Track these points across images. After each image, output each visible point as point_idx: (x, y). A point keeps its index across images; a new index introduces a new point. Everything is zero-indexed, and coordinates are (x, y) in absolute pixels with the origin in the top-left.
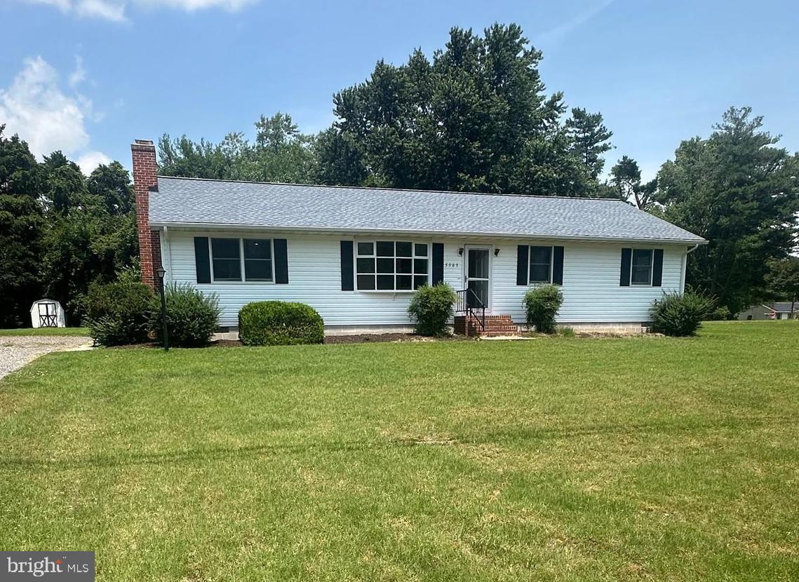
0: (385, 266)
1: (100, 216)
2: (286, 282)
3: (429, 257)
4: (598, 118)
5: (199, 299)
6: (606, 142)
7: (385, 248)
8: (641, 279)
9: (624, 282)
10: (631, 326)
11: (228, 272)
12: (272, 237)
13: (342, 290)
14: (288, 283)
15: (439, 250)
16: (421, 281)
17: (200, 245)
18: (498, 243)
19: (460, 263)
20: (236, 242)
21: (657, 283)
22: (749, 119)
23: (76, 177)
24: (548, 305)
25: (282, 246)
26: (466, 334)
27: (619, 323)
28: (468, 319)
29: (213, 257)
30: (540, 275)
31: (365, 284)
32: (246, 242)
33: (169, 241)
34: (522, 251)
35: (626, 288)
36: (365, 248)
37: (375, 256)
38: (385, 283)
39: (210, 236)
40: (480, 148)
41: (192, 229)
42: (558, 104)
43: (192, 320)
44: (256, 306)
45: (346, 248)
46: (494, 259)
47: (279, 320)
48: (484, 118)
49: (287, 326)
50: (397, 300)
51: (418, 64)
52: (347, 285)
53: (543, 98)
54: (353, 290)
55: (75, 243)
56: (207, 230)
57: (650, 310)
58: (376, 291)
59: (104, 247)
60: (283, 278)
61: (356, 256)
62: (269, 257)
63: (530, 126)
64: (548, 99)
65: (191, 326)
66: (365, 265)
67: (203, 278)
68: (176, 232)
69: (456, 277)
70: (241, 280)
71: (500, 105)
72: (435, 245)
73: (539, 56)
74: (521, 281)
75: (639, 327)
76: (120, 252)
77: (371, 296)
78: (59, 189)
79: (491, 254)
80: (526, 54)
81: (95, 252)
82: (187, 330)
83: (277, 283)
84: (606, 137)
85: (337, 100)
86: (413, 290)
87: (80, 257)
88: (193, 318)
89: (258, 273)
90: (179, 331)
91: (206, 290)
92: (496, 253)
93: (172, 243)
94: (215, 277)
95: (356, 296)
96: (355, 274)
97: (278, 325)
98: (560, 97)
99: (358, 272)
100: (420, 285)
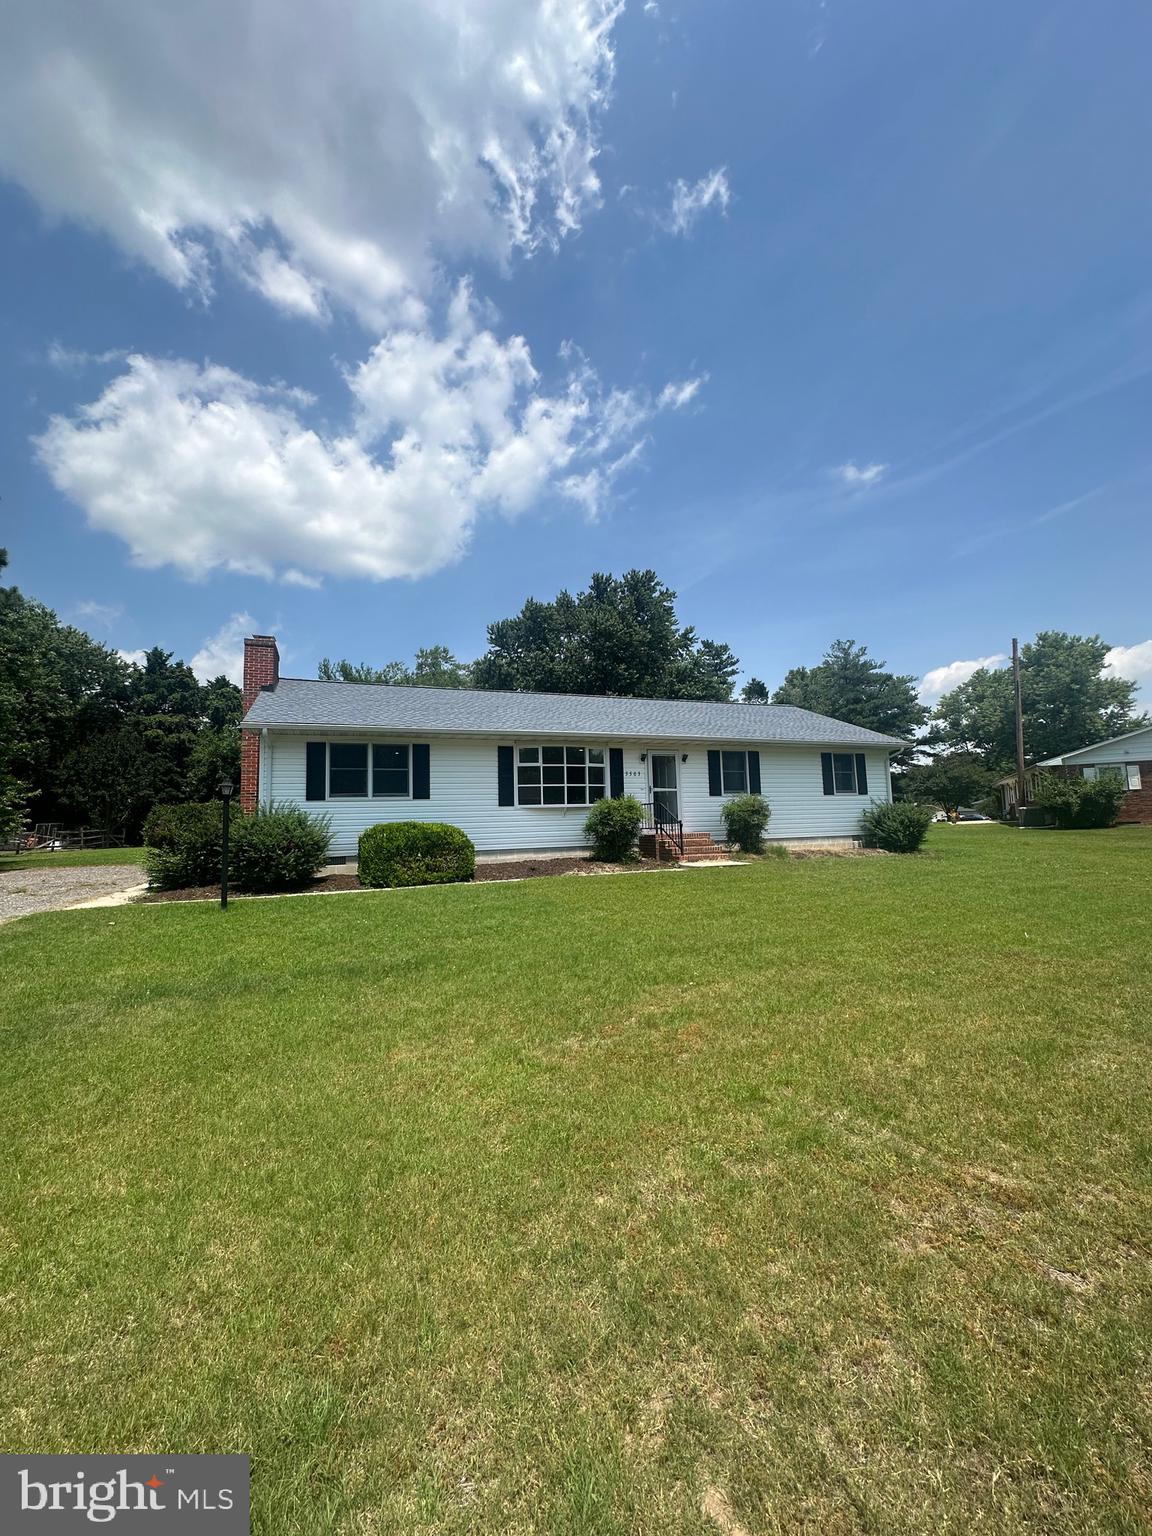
0: (553, 775)
2: (426, 796)
3: (606, 765)
4: (725, 648)
5: (301, 822)
6: (734, 667)
7: (552, 754)
8: (846, 786)
9: (828, 791)
10: (841, 841)
11: (349, 785)
12: (410, 742)
13: (500, 805)
14: (429, 798)
15: (617, 757)
16: (597, 794)
17: (314, 753)
18: (685, 748)
19: (642, 771)
20: (364, 748)
21: (863, 791)
22: (854, 650)
24: (755, 819)
25: (422, 752)
26: (658, 857)
27: (828, 837)
28: (659, 839)
29: (331, 766)
30: (735, 786)
31: (528, 798)
32: (377, 749)
33: (272, 747)
34: (713, 757)
36: (529, 755)
37: (540, 764)
38: (553, 796)
39: (328, 740)
40: (626, 670)
41: (303, 732)
42: (691, 636)
43: (285, 854)
44: (384, 829)
45: (505, 755)
46: (682, 767)
47: (412, 848)
48: (630, 644)
49: (424, 856)
50: (568, 817)
51: (565, 603)
52: (505, 800)
53: (678, 630)
54: (513, 805)
56: (324, 733)
57: (859, 821)
58: (542, 805)
60: (422, 792)
61: (517, 764)
62: (407, 766)
63: (666, 653)
64: (682, 631)
65: (283, 861)
66: (527, 775)
67: (314, 793)
68: (280, 736)
69: (638, 786)
70: (366, 796)
71: (641, 634)
72: (612, 751)
73: (673, 595)
74: (714, 791)
75: (851, 841)
77: (538, 813)
79: (678, 761)
80: (662, 593)
82: (277, 866)
83: (415, 797)
84: (734, 664)
85: (491, 630)
86: (587, 805)
88: (287, 850)
89: (390, 785)
90: (267, 869)
91: (314, 810)
92: (684, 759)
93: (275, 750)
94: (331, 792)
95: (517, 813)
96: (516, 786)
97: (410, 855)
98: (691, 630)
99: (519, 783)
100: (597, 798)
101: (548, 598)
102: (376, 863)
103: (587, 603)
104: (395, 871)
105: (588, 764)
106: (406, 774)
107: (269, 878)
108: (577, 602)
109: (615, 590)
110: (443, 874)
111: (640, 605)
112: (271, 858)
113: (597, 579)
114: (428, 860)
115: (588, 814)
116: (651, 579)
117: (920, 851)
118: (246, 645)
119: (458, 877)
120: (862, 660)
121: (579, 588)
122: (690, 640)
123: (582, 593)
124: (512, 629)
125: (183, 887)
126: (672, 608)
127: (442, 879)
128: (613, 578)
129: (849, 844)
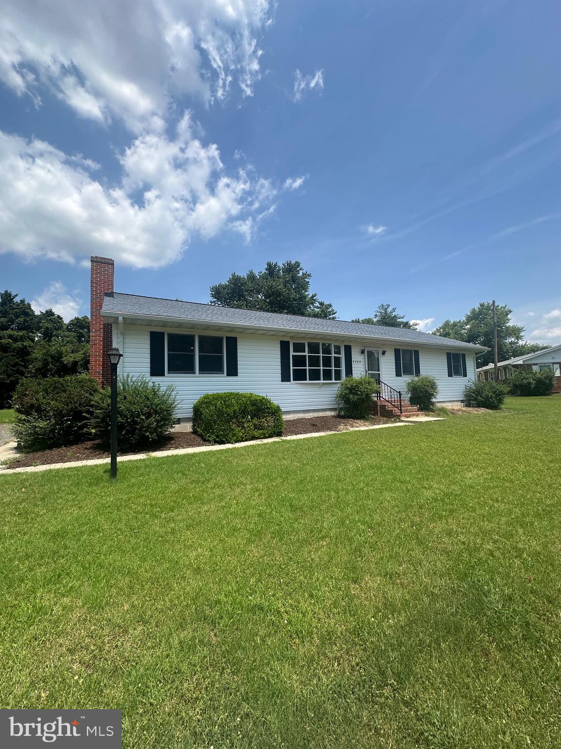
0: (314, 361)
1: (72, 343)
2: (236, 374)
3: (342, 356)
4: (330, 306)
5: (155, 393)
7: (313, 347)
8: (457, 373)
9: (450, 375)
10: (456, 403)
11: (182, 365)
12: (224, 335)
13: (282, 381)
14: (237, 376)
15: (348, 350)
16: (339, 374)
17: (156, 340)
19: (362, 360)
20: (192, 338)
21: (465, 375)
22: (389, 310)
23: (59, 322)
25: (232, 344)
26: (379, 415)
27: (450, 401)
28: (379, 403)
29: (169, 350)
30: (408, 372)
31: (300, 376)
32: (201, 338)
33: (123, 334)
34: (397, 352)
35: (451, 378)
36: (299, 347)
37: (306, 354)
38: (315, 376)
39: (167, 331)
41: (149, 322)
42: (315, 298)
43: (147, 418)
45: (284, 346)
46: (382, 358)
48: (289, 299)
49: (252, 419)
50: (322, 389)
51: (252, 277)
52: (285, 378)
53: (309, 295)
54: (290, 381)
55: (53, 357)
56: (165, 324)
57: (464, 392)
58: (308, 381)
59: (72, 359)
60: (233, 371)
61: (292, 353)
62: (222, 352)
64: (311, 296)
65: (146, 425)
66: (299, 361)
67: (156, 370)
68: (131, 324)
69: (359, 370)
70: (195, 373)
71: (294, 295)
72: (346, 347)
73: (309, 275)
74: (398, 374)
75: (459, 403)
76: (82, 362)
77: (305, 386)
78: (47, 328)
79: (380, 354)
80: (303, 274)
81: (65, 362)
82: (140, 429)
83: (228, 375)
84: (334, 314)
85: (213, 289)
86: (333, 381)
87: (55, 366)
88: (149, 415)
89: (211, 366)
90: (132, 432)
92: (384, 353)
93: (126, 337)
94: (169, 370)
95: (293, 386)
96: (292, 368)
97: (243, 417)
98: (315, 295)
99: (293, 367)
100: (338, 377)
101: (243, 274)
102: (219, 425)
103: (264, 277)
104: (233, 430)
105: (333, 355)
106: (221, 358)
107: (134, 439)
108: (258, 277)
109: (279, 270)
110: (265, 431)
111: (294, 279)
112: (136, 423)
113: (269, 265)
114: (255, 421)
115: (339, 385)
116: (298, 266)
117: (500, 409)
118: (92, 261)
119: (274, 433)
120: (394, 314)
122: (315, 300)
123: (261, 272)
124: (224, 289)
126: (309, 282)
127: (265, 434)
128: (278, 265)
129: (458, 406)
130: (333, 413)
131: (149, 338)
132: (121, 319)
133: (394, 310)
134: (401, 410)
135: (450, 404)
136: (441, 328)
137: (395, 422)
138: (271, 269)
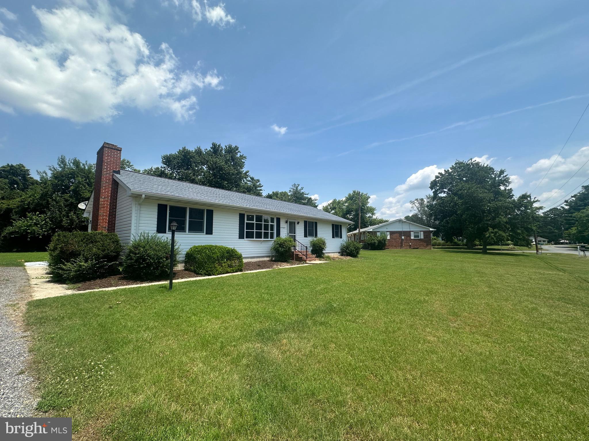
0: (259, 227)
2: (211, 233)
3: (275, 224)
4: (258, 181)
6: (261, 188)
7: (259, 218)
8: (337, 236)
9: (333, 237)
10: (336, 254)
12: (206, 208)
13: (239, 238)
14: (212, 234)
15: (278, 220)
17: (162, 209)
18: (298, 219)
19: (286, 227)
20: (185, 209)
21: (341, 238)
22: (299, 188)
24: (323, 246)
25: (210, 213)
26: (294, 260)
27: (333, 252)
28: (295, 253)
29: (170, 216)
30: (311, 235)
31: (250, 236)
32: (191, 209)
34: (305, 222)
35: (334, 239)
36: (250, 218)
37: (254, 222)
38: (259, 236)
39: (169, 204)
40: (227, 184)
41: (158, 198)
42: (247, 174)
44: (197, 248)
45: (242, 217)
46: (297, 226)
47: (223, 257)
48: (229, 173)
50: (262, 244)
51: (198, 152)
52: (241, 237)
53: (243, 171)
54: (244, 239)
56: (170, 200)
57: (340, 247)
58: (255, 239)
60: (209, 232)
61: (246, 221)
62: (203, 219)
63: (240, 179)
64: (245, 172)
65: (165, 264)
66: (250, 226)
67: (161, 229)
69: (284, 233)
70: (185, 232)
71: (233, 171)
72: (277, 218)
73: (245, 157)
74: (306, 236)
75: (338, 254)
77: (253, 242)
79: (296, 224)
80: (241, 156)
83: (206, 234)
84: (261, 187)
86: (269, 239)
89: (196, 228)
90: (157, 268)
91: (166, 237)
92: (298, 223)
94: (169, 229)
95: (245, 241)
96: (245, 230)
97: (222, 260)
98: (248, 172)
100: (272, 237)
101: (192, 148)
102: (208, 264)
103: (208, 153)
104: (216, 267)
105: (270, 223)
106: (203, 223)
107: (157, 273)
108: (204, 152)
109: (221, 151)
110: (234, 268)
111: (233, 159)
112: (159, 262)
113: (214, 145)
114: (229, 262)
115: (273, 242)
116: (237, 149)
117: (357, 257)
119: (239, 270)
120: (302, 191)
121: (206, 147)
122: (247, 175)
123: (207, 149)
124: (174, 158)
125: (89, 280)
126: (244, 162)
127: (233, 270)
128: (221, 145)
129: (337, 255)
130: (268, 259)
131: (157, 208)
132: (143, 196)
133: (302, 188)
134: (307, 257)
135: (332, 254)
136: (331, 203)
137: (303, 263)
138: (216, 149)
